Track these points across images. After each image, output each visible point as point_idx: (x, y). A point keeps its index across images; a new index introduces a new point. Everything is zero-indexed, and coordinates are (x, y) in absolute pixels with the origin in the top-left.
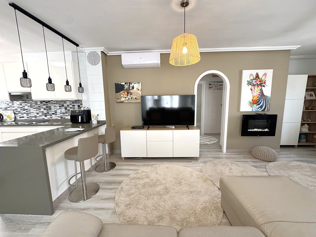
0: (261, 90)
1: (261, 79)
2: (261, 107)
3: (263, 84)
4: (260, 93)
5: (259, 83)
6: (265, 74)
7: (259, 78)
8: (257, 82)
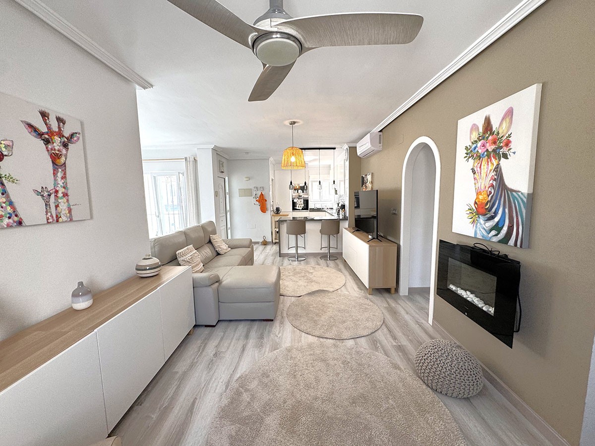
0: (497, 171)
1: (498, 133)
2: (497, 228)
3: (501, 147)
4: (495, 180)
5: (491, 148)
6: (510, 113)
7: (492, 133)
8: (488, 144)
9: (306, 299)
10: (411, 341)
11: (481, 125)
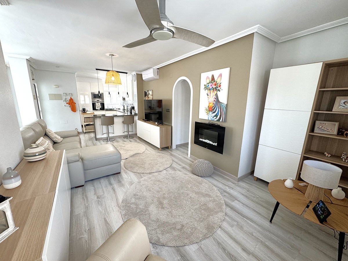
0: (216, 96)
1: (217, 82)
2: (216, 116)
3: (218, 87)
4: (215, 99)
5: (214, 87)
6: (221, 75)
7: (215, 81)
8: (213, 85)
9: (131, 159)
10: (186, 164)
11: (210, 77)
